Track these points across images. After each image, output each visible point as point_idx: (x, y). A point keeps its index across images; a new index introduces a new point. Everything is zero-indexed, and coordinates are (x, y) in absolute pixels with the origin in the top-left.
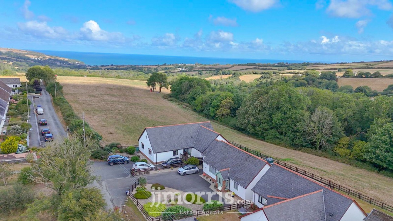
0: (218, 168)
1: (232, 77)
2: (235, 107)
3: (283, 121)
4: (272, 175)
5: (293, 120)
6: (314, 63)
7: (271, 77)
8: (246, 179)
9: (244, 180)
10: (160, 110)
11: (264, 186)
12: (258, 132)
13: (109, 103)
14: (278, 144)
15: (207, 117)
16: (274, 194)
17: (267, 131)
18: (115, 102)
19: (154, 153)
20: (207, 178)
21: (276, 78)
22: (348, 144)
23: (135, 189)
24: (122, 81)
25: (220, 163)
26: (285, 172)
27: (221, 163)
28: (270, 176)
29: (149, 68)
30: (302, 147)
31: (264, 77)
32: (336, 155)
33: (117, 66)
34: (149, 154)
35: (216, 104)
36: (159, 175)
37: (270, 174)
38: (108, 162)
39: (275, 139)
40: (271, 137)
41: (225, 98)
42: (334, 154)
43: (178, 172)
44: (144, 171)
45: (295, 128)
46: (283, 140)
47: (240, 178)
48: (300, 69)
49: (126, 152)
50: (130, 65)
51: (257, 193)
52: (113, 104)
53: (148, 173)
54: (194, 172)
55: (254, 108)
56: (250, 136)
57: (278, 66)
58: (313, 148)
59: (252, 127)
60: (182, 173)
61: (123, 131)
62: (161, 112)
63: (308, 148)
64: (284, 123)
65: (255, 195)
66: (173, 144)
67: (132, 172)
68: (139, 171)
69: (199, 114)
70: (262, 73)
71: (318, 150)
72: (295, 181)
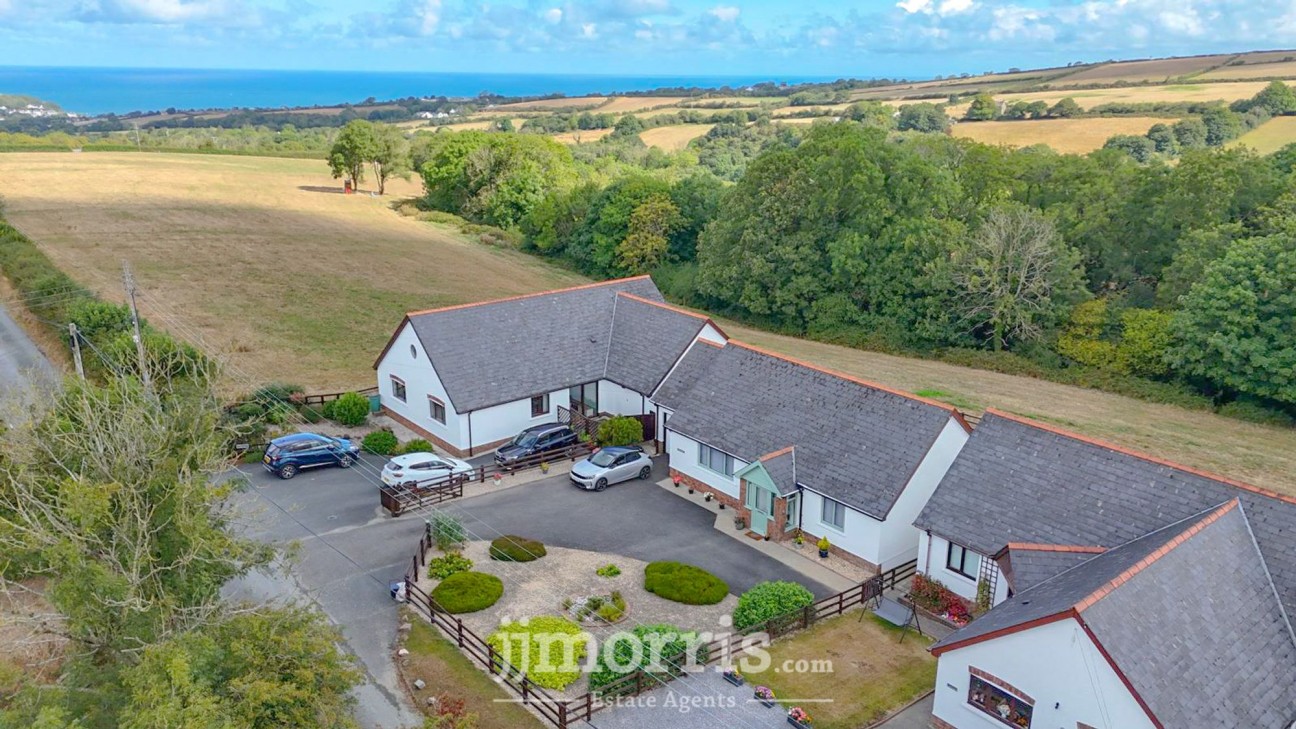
0: (742, 450)
1: (614, 136)
2: (684, 228)
3: (868, 262)
4: (993, 458)
5: (907, 254)
6: (869, 80)
7: (744, 132)
8: (875, 483)
9: (868, 488)
10: (404, 254)
11: (967, 502)
12: (783, 308)
13: (199, 237)
14: (856, 345)
15: (581, 271)
16: (1020, 532)
17: (813, 303)
18: (223, 235)
19: (457, 413)
20: (691, 492)
21: (759, 133)
22: (1101, 326)
23: (423, 571)
24: (229, 162)
25: (745, 428)
26: (1047, 443)
27: (750, 430)
28: (985, 464)
29: (314, 115)
30: (946, 346)
31: (719, 131)
32: (1064, 366)
33: (190, 114)
34: (435, 416)
35: (618, 219)
36: (501, 501)
37: (982, 456)
38: (271, 464)
39: (846, 326)
40: (832, 321)
41: (647, 197)
42: (1058, 362)
43: (574, 477)
44: (439, 489)
45: (918, 283)
46: (874, 328)
47: (849, 481)
48: (831, 100)
49: (329, 416)
50: (241, 108)
51: (940, 535)
52: (218, 240)
53: (455, 496)
54: (636, 473)
55: (762, 222)
56: (751, 326)
57: (759, 96)
58: (982, 348)
59: (758, 293)
60: (594, 481)
61: (290, 338)
62: (412, 261)
63: (966, 347)
64: (875, 270)
65: (930, 545)
66: (526, 372)
67: (390, 500)
68: (415, 490)
69: (549, 262)
70: (713, 120)
71: (999, 352)
72: (1104, 475)
